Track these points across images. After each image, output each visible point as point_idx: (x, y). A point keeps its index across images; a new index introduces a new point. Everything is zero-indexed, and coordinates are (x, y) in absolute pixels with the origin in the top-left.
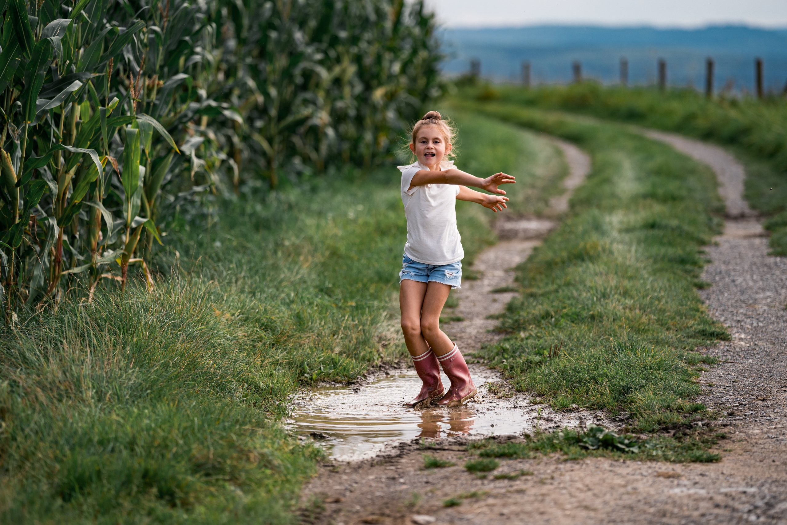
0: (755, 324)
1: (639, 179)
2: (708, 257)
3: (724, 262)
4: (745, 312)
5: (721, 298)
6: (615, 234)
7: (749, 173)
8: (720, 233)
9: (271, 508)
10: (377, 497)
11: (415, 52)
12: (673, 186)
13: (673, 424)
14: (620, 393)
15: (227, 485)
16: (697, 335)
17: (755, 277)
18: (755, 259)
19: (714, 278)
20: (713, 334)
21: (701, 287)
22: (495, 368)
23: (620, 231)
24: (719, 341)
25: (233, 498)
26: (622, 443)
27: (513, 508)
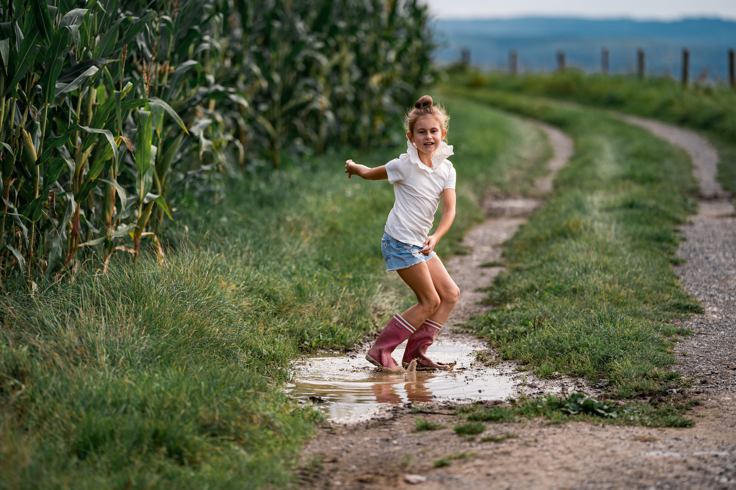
0: (727, 299)
1: (618, 161)
2: (683, 236)
3: (698, 241)
4: (717, 287)
5: (695, 274)
6: (596, 213)
7: (722, 157)
8: (695, 213)
9: (273, 466)
10: (372, 457)
11: (409, 41)
12: (650, 169)
13: (649, 391)
14: (600, 362)
15: (232, 445)
16: (672, 308)
17: (727, 254)
18: (727, 238)
19: (689, 255)
20: (688, 307)
21: (676, 263)
22: (482, 338)
23: (601, 210)
24: (693, 314)
25: (237, 458)
26: (601, 409)
27: (499, 469)
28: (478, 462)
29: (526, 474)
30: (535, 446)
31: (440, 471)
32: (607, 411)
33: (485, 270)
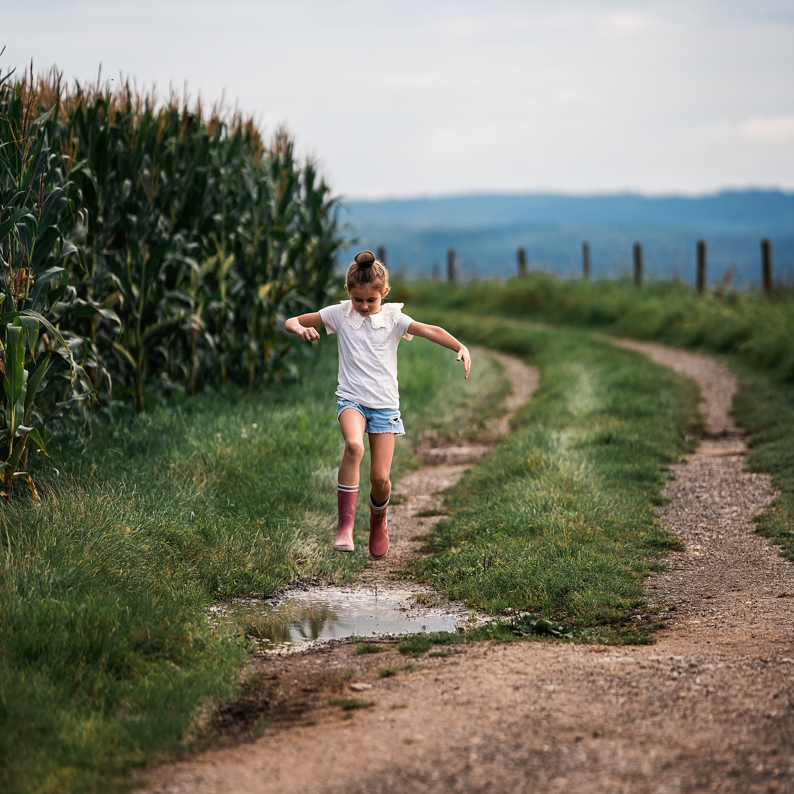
0: (714, 537)
1: (597, 394)
2: (672, 475)
3: (690, 480)
4: (705, 526)
5: (679, 513)
6: (563, 451)
8: (692, 452)
9: (213, 680)
10: (313, 674)
12: (641, 401)
13: (611, 618)
14: (558, 595)
15: (168, 662)
16: (647, 545)
17: (723, 493)
18: (727, 476)
19: (676, 495)
20: (665, 544)
21: (658, 503)
22: (424, 582)
23: (569, 449)
24: (670, 551)
25: (175, 674)
26: (558, 630)
27: (447, 675)
28: (425, 671)
29: (475, 678)
30: (485, 658)
31: (386, 679)
32: (562, 632)
33: (423, 519)
